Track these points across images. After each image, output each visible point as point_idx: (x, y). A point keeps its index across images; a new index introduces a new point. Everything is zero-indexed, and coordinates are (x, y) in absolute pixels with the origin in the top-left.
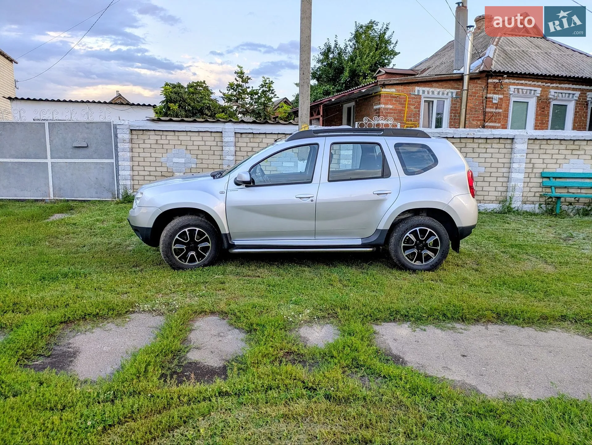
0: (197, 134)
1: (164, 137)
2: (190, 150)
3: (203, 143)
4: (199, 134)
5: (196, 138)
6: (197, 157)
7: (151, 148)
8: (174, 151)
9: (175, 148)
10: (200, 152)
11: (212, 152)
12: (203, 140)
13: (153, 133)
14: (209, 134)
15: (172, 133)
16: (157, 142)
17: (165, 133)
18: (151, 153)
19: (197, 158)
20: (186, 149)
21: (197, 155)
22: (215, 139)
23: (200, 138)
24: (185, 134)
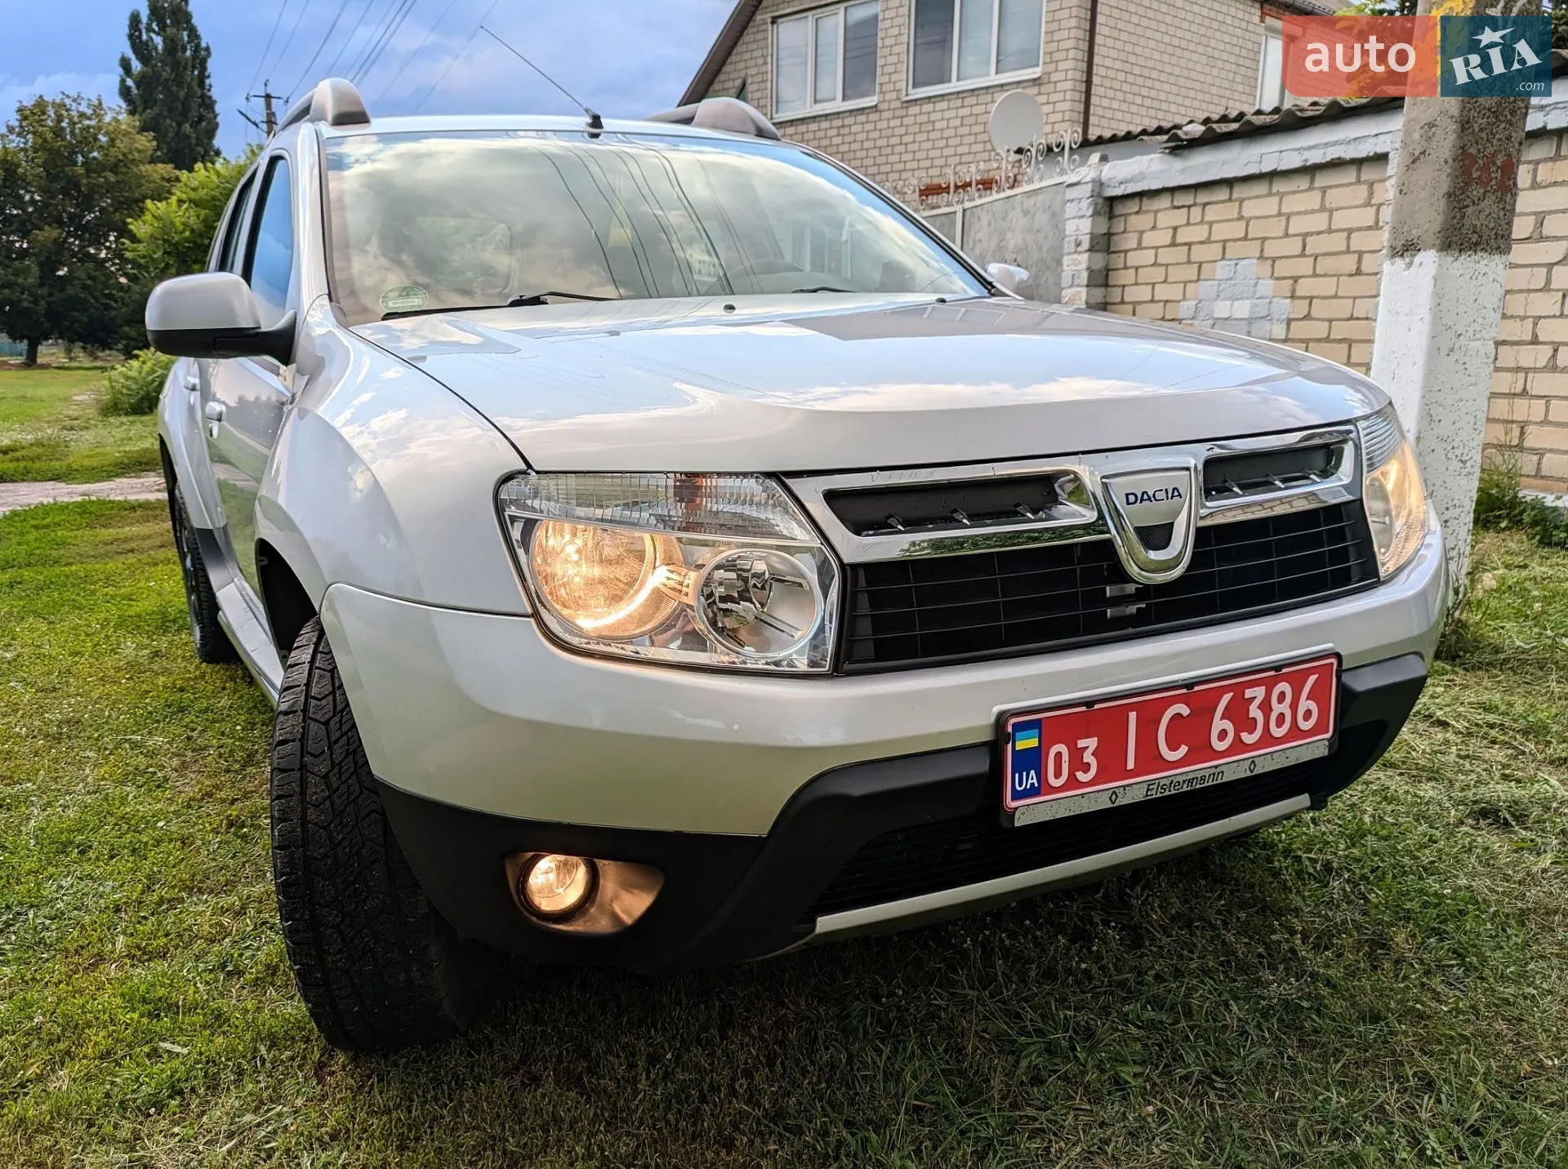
0: (1303, 183)
1: (1196, 213)
2: (1274, 260)
3: (1319, 222)
4: (1312, 181)
5: (1301, 198)
6: (1294, 290)
7: (1155, 264)
8: (1222, 269)
9: (1223, 258)
10: (1304, 266)
11: (1349, 263)
12: (1323, 209)
13: (1164, 202)
14: (1349, 175)
15: (1222, 194)
16: (1174, 236)
17: (1203, 197)
18: (1153, 284)
19: (1292, 297)
20: (1261, 257)
21: (1296, 279)
22: (1371, 194)
23: (1312, 200)
24: (1261, 188)
